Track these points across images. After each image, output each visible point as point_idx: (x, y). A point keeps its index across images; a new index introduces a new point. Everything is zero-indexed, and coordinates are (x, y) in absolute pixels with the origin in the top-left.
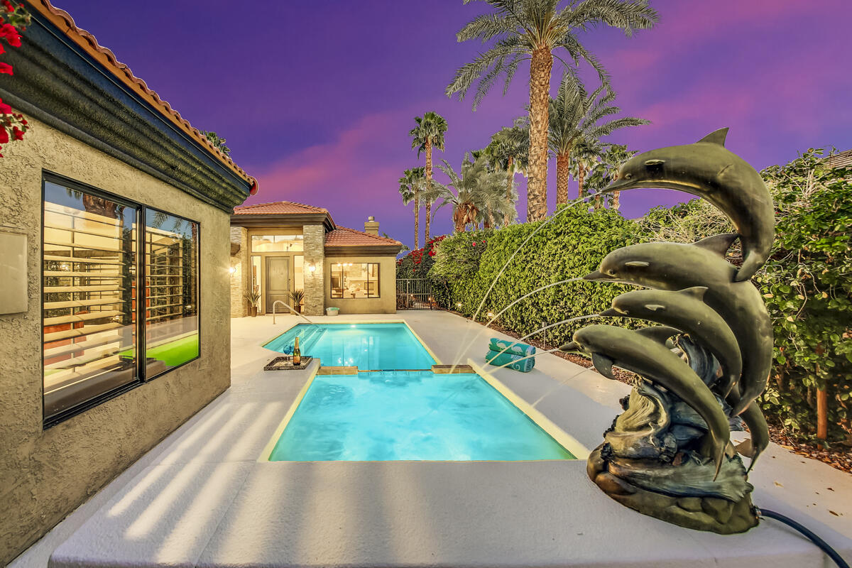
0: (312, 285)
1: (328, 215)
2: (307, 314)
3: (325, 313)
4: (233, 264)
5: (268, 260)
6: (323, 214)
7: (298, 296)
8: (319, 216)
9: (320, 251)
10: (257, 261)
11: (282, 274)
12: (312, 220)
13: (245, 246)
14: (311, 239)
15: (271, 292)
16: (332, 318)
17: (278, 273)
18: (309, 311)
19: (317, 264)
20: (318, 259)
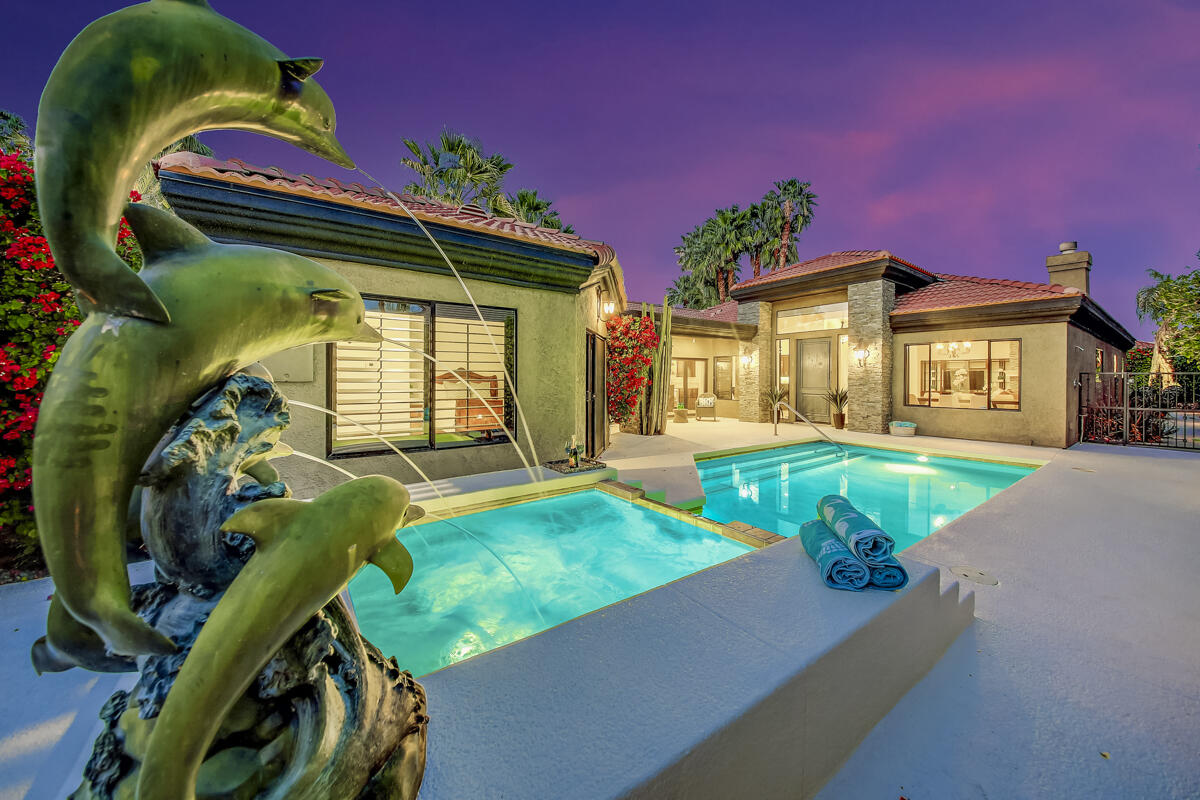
0: (862, 381)
1: (891, 259)
2: (853, 428)
3: (886, 431)
4: (749, 352)
5: (800, 344)
6: (883, 260)
7: (839, 399)
8: (873, 266)
9: (877, 324)
10: (785, 347)
11: (820, 364)
12: (862, 273)
13: (767, 327)
14: (861, 306)
15: (804, 391)
16: (899, 439)
17: (814, 362)
18: (857, 424)
19: (871, 348)
20: (872, 338)
